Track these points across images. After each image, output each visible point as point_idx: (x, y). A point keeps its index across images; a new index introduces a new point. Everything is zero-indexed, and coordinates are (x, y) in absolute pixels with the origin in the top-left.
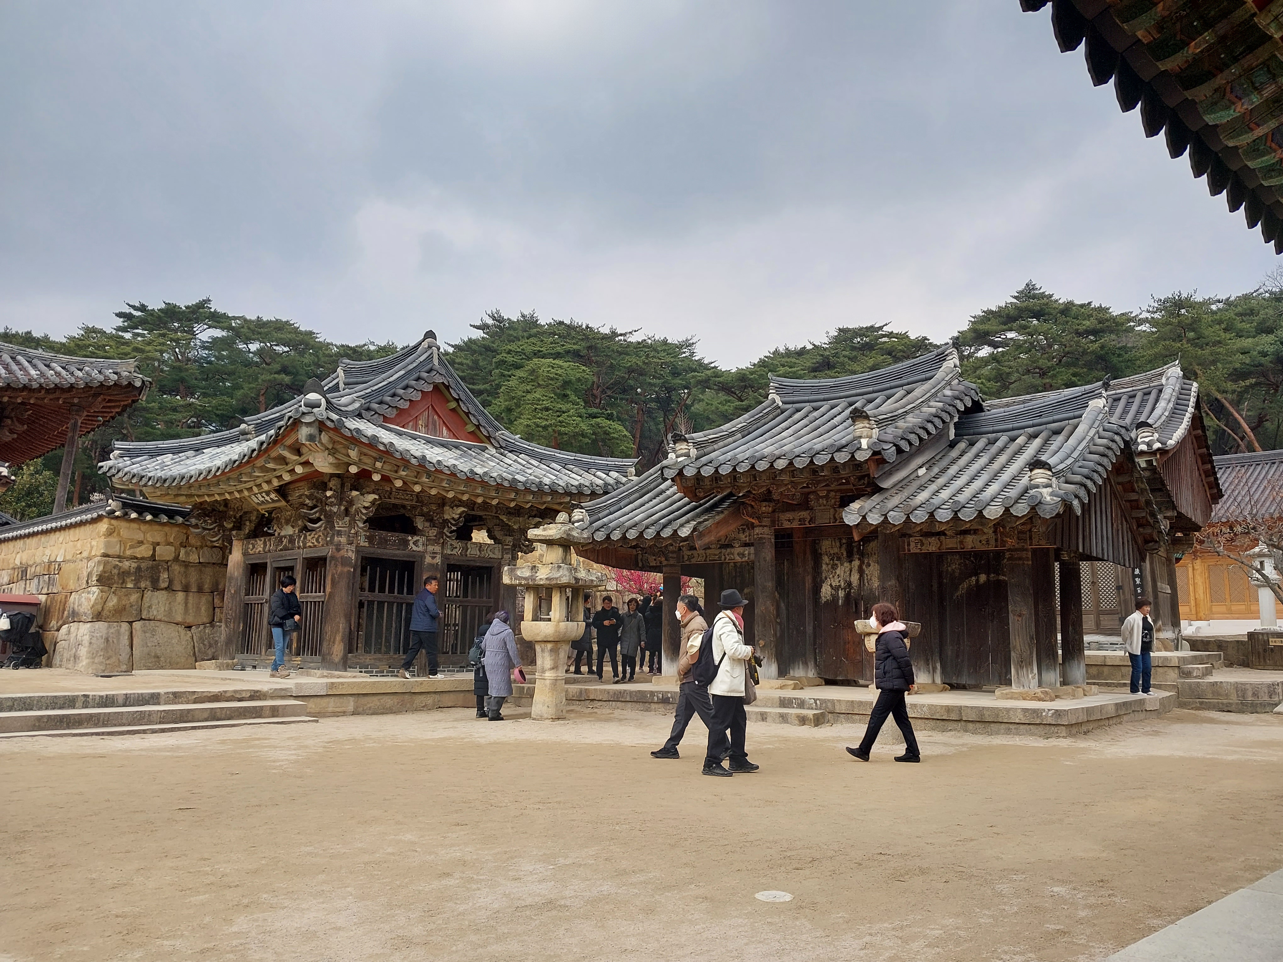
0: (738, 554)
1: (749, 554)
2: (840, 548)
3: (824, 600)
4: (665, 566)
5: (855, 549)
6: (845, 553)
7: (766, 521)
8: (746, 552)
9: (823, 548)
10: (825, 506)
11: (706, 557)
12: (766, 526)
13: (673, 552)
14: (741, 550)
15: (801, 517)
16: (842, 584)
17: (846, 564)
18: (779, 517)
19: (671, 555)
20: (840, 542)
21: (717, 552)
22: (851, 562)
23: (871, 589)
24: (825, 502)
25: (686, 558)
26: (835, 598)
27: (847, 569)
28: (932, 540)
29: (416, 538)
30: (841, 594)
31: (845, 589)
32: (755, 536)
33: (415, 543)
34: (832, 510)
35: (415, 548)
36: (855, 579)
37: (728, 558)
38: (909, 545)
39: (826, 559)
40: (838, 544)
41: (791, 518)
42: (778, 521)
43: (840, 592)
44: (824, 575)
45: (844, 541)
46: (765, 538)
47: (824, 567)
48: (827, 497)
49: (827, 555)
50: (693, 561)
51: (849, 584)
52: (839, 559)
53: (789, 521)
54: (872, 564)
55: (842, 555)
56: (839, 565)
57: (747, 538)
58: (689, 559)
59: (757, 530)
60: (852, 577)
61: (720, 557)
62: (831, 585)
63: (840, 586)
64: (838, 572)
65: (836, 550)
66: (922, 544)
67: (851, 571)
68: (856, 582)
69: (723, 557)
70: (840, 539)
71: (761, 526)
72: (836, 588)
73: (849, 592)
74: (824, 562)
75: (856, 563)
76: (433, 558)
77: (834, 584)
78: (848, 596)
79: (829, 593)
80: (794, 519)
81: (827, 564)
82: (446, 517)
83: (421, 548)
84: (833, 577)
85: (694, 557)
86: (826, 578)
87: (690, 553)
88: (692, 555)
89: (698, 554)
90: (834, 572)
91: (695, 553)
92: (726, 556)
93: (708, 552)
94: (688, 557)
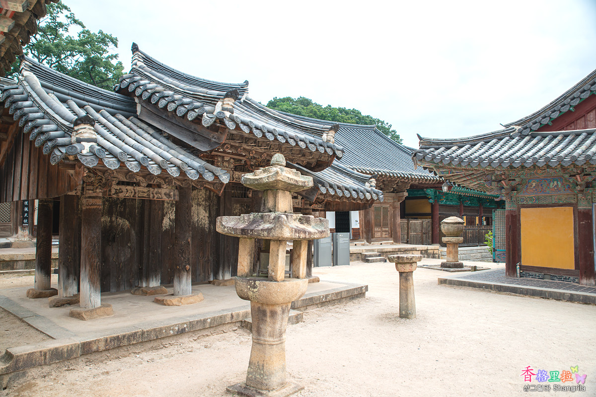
21: (146, 190)
37: (156, 196)
61: (149, 195)
69: (151, 196)
84: (172, 212)
85: (122, 192)
86: (166, 213)
87: (118, 187)
88: (120, 189)
89: (127, 189)
90: (172, 209)
91: (124, 188)
92: (155, 195)
93: (137, 189)
94: (116, 191)
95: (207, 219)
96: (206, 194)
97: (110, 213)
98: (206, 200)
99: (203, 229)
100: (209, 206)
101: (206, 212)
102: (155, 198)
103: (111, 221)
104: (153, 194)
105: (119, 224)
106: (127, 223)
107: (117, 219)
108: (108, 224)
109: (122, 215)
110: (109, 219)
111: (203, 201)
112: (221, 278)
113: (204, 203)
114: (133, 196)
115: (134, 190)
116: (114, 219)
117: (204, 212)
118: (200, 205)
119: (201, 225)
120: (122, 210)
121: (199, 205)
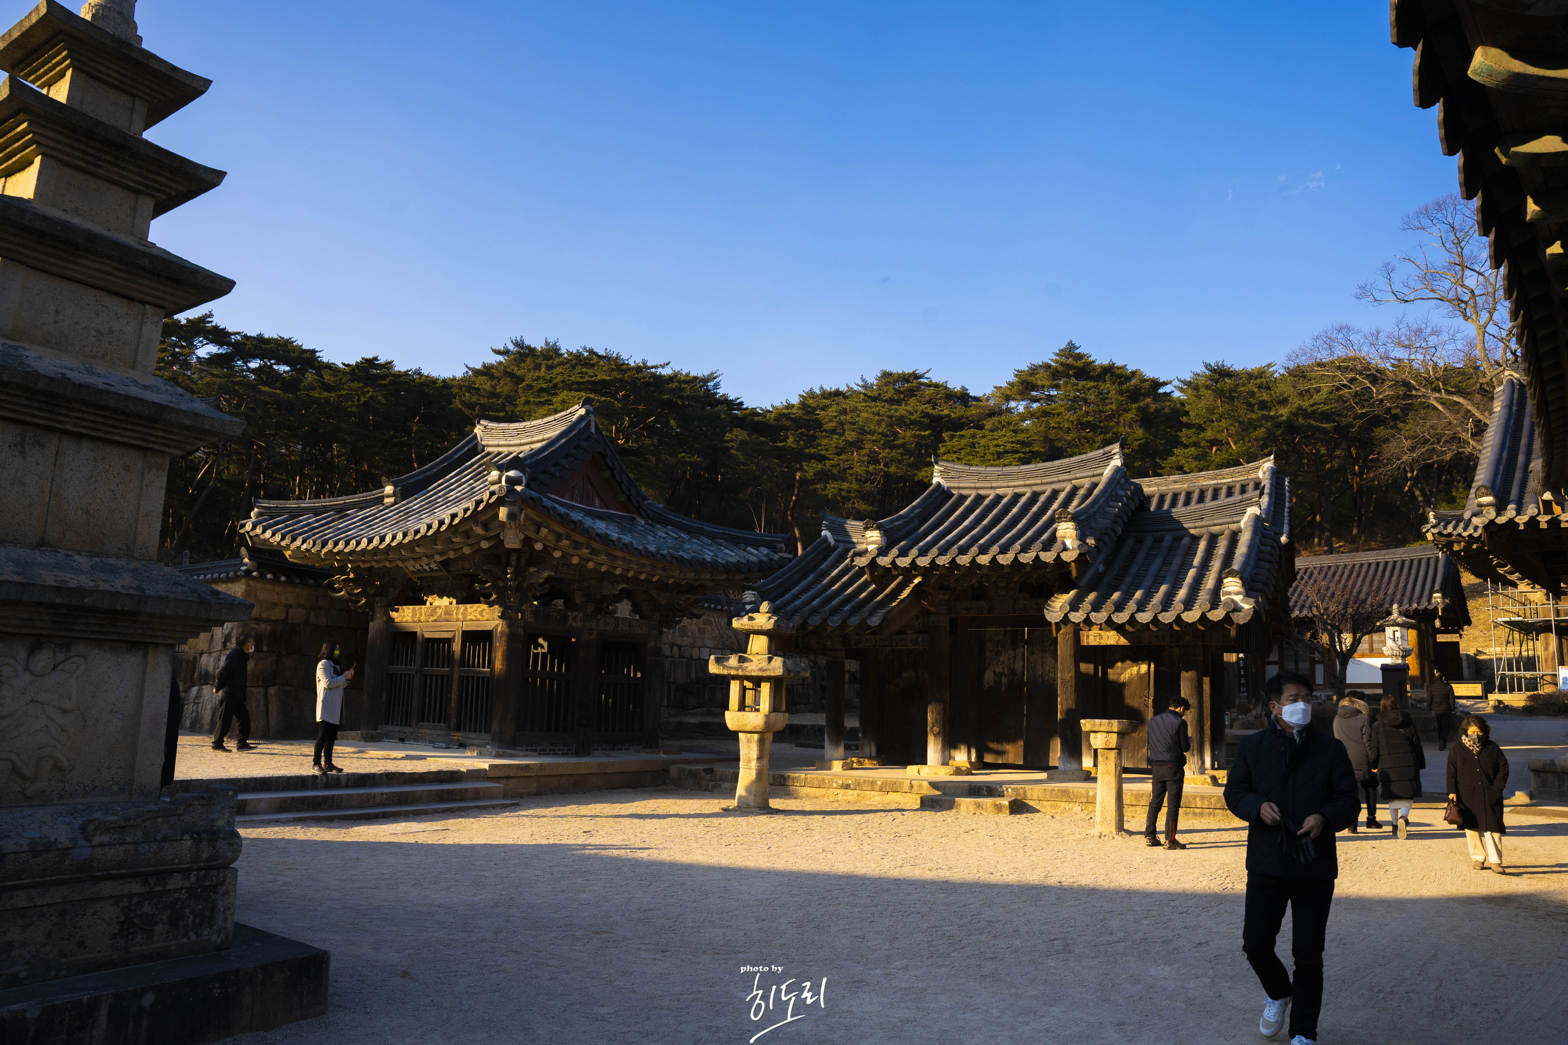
0: (911, 640)
1: (923, 641)
2: (1005, 635)
3: (986, 686)
4: (831, 649)
5: (1020, 637)
6: (1009, 641)
7: (943, 610)
8: (920, 639)
9: (987, 635)
11: (876, 642)
12: (942, 614)
13: (839, 636)
14: (914, 636)
15: (980, 606)
16: (1006, 672)
17: (1010, 652)
18: (955, 605)
19: (837, 638)
20: (1005, 629)
22: (1015, 649)
23: (1035, 677)
25: (853, 642)
26: (998, 685)
27: (1011, 657)
28: (1111, 634)
29: (575, 613)
30: (1004, 680)
31: (1008, 676)
32: (931, 624)
33: (574, 618)
35: (574, 624)
36: (1019, 666)
38: (1088, 637)
39: (990, 646)
40: (1003, 631)
42: (955, 609)
43: (1003, 678)
44: (987, 662)
45: (1009, 628)
46: (941, 626)
47: (988, 653)
48: (1007, 586)
49: (991, 641)
50: (861, 646)
51: (1013, 671)
52: (1003, 646)
54: (1036, 652)
55: (1007, 642)
56: (1003, 652)
57: (921, 625)
58: (856, 643)
59: (933, 618)
60: (1016, 664)
62: (994, 672)
63: (1003, 673)
64: (1002, 659)
66: (1101, 638)
67: (1015, 658)
68: (1019, 669)
72: (999, 675)
73: (1013, 679)
74: (987, 649)
75: (1021, 650)
76: (590, 634)
77: (997, 671)
78: (1011, 683)
79: (992, 680)
81: (991, 651)
82: (606, 592)
83: (579, 624)
84: (997, 664)
86: (989, 665)
90: (997, 659)
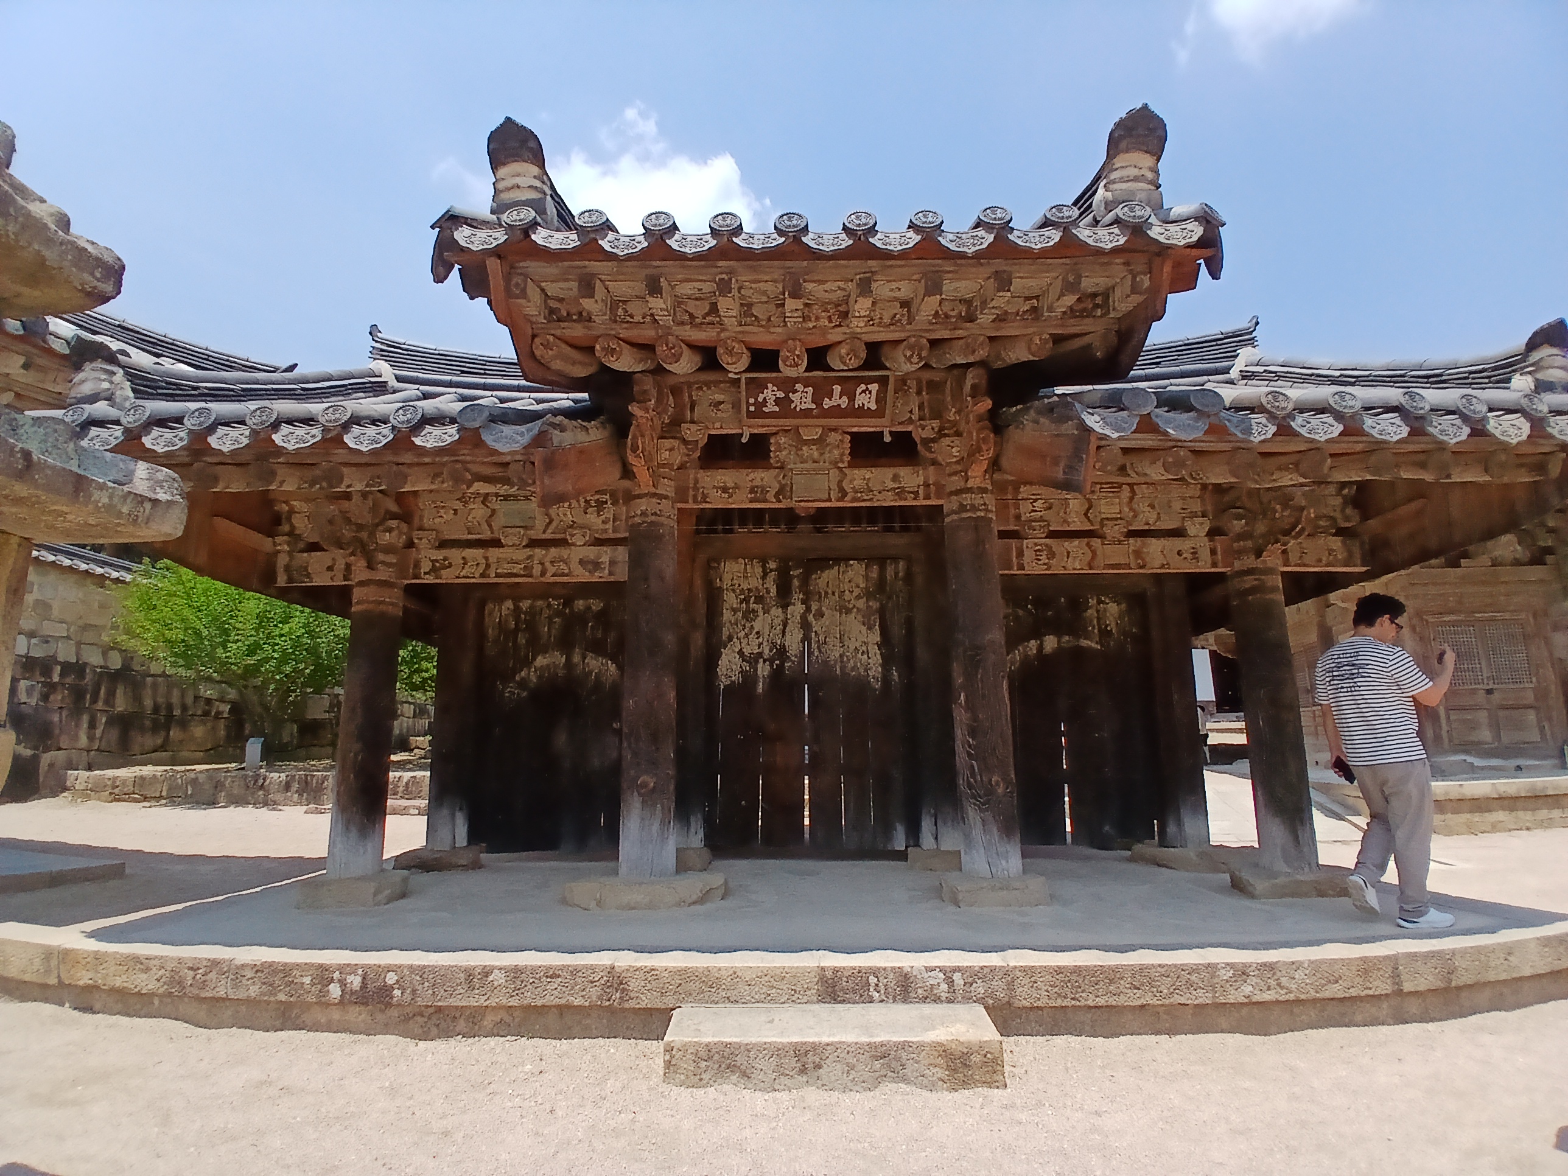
0: (581, 562)
1: (612, 563)
2: (764, 577)
3: (723, 682)
4: (361, 584)
5: (796, 582)
6: (773, 591)
7: (667, 487)
8: (605, 559)
9: (727, 578)
10: (815, 462)
11: (488, 566)
12: (666, 497)
13: (389, 549)
14: (591, 552)
15: (758, 483)
16: (766, 651)
17: (777, 612)
18: (696, 481)
19: (381, 557)
20: (764, 567)
21: (521, 554)
22: (785, 606)
23: (826, 662)
24: (816, 455)
25: (426, 566)
26: (749, 679)
27: (777, 621)
28: (1074, 545)
30: (763, 670)
31: (771, 661)
32: (638, 520)
34: (834, 474)
36: (793, 641)
37: (551, 570)
38: (1020, 554)
39: (730, 599)
40: (759, 570)
41: (730, 484)
42: (696, 488)
43: (760, 665)
44: (725, 633)
45: (772, 565)
46: (662, 525)
47: (727, 615)
48: (820, 442)
49: (734, 591)
50: (447, 577)
51: (781, 652)
52: (759, 599)
53: (725, 490)
54: (827, 612)
55: (768, 592)
56: (761, 613)
57: (609, 526)
58: (434, 570)
59: (643, 505)
60: (788, 636)
61: (528, 572)
62: (741, 653)
63: (760, 655)
64: (757, 625)
65: (754, 583)
66: (1052, 555)
67: (785, 625)
68: (795, 646)
69: (537, 570)
70: (764, 562)
71: (654, 495)
72: (753, 660)
73: (781, 667)
74: (726, 605)
75: (797, 609)
77: (747, 651)
78: (777, 675)
79: (736, 669)
80: (736, 487)
81: (735, 611)
84: (747, 635)
85: (450, 565)
86: (730, 638)
87: (439, 555)
88: (445, 559)
89: (463, 558)
90: (748, 625)
91: (455, 555)
92: (548, 565)
93: (494, 553)
94: (433, 565)
95: (874, 650)
96: (866, 577)
97: (565, 644)
98: (868, 595)
99: (862, 685)
100: (882, 612)
101: (870, 628)
102: (548, 574)
103: (569, 663)
104: (542, 564)
105: (591, 672)
106: (612, 667)
107: (584, 658)
108: (561, 673)
109: (597, 648)
110: (563, 659)
111: (858, 597)
112: (927, 840)
113: (861, 604)
114: (482, 575)
115: (487, 559)
116: (576, 659)
117: (864, 629)
118: (848, 611)
119: (853, 669)
120: (599, 635)
121: (844, 609)
